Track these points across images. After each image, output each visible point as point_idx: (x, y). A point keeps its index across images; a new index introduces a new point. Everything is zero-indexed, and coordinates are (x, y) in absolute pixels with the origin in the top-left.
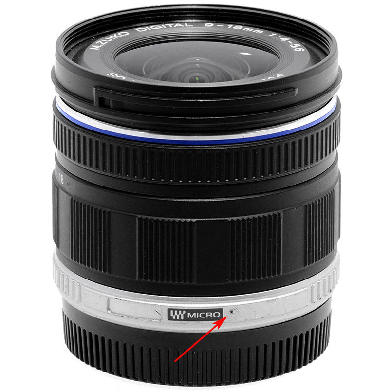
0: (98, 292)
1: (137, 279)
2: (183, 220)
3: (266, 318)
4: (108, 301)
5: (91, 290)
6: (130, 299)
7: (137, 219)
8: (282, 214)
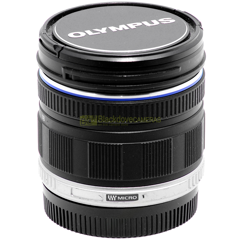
0: (65, 184)
1: (89, 177)
2: (115, 144)
3: (163, 198)
4: (72, 189)
5: (61, 183)
6: (84, 188)
7: (88, 143)
8: (172, 139)
